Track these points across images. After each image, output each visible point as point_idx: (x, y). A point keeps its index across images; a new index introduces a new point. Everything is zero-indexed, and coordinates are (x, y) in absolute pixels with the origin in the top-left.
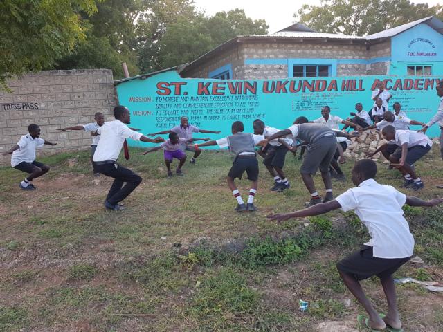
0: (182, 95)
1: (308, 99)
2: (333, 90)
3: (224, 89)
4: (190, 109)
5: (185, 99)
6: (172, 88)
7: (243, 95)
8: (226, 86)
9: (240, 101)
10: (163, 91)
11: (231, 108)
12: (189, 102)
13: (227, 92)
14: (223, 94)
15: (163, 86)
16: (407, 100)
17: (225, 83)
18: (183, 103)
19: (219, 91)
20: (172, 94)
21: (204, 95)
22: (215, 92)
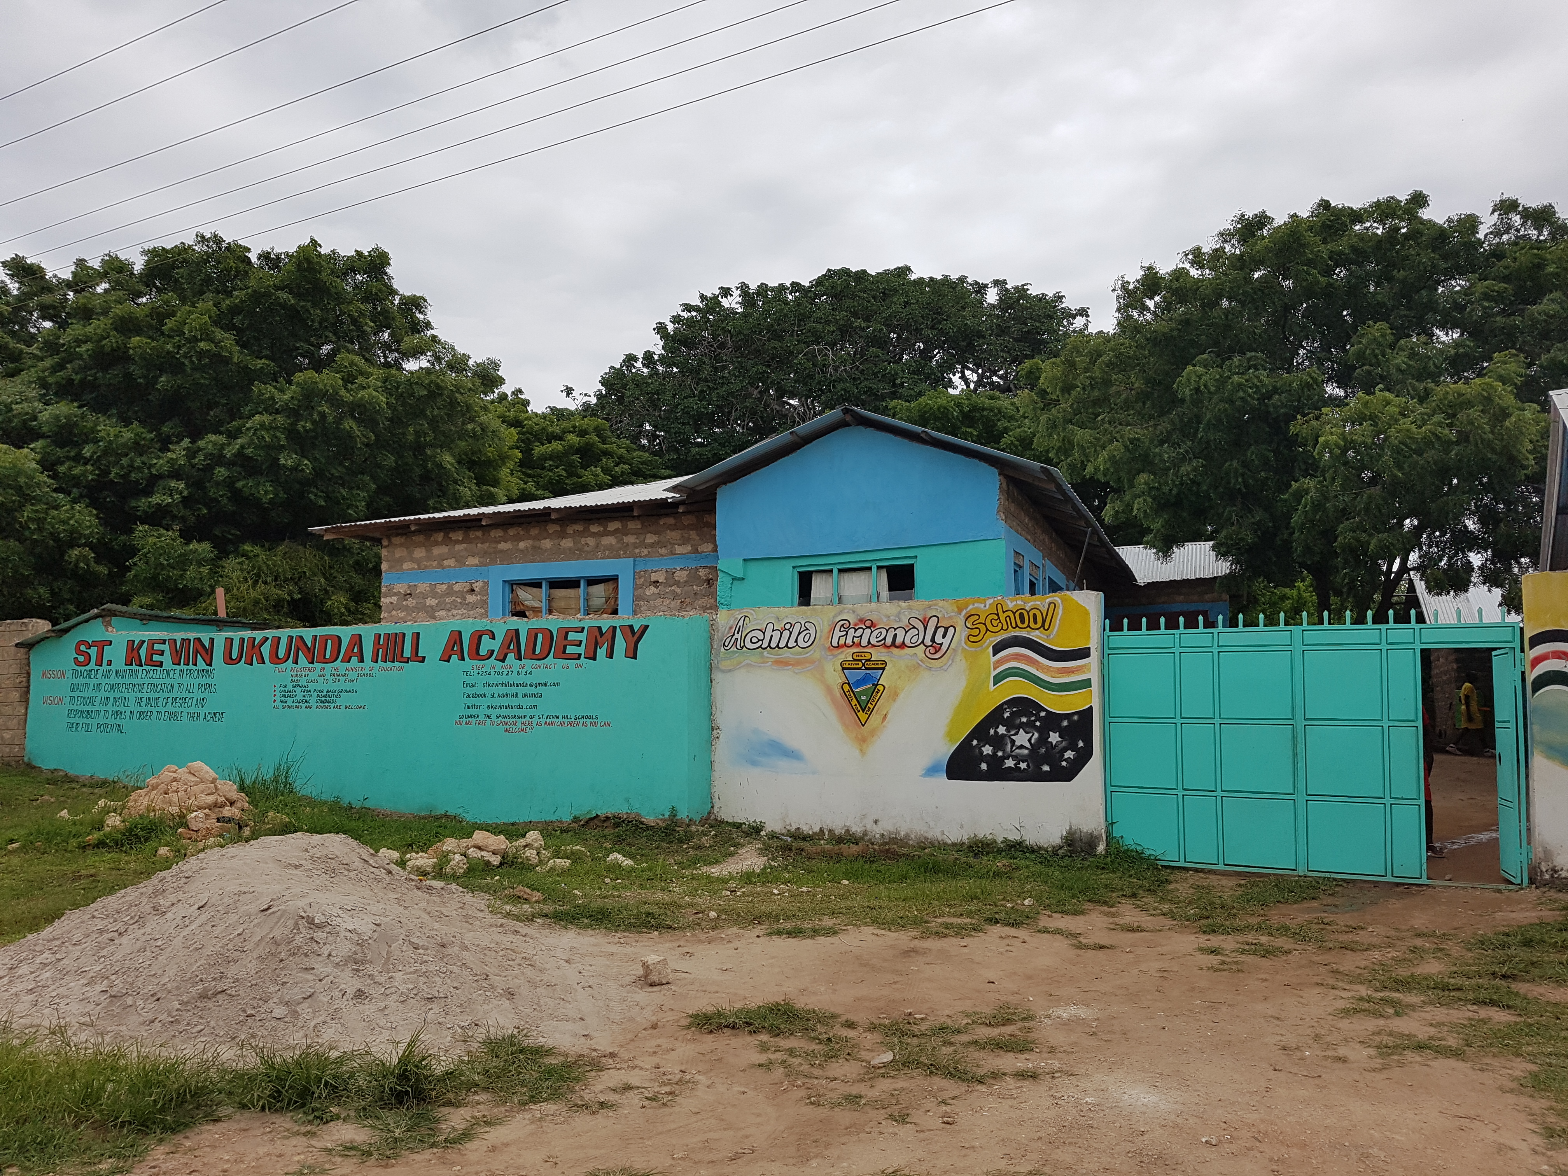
0: (105, 666)
1: (303, 682)
2: (355, 659)
3: (162, 653)
4: (112, 695)
5: (107, 674)
6: (93, 651)
7: (191, 666)
8: (166, 647)
9: (187, 680)
10: (81, 659)
11: (171, 695)
12: (113, 680)
13: (167, 659)
14: (161, 664)
15: (83, 648)
16: (532, 690)
17: (164, 642)
18: (104, 681)
19: (156, 658)
20: (92, 665)
21: (134, 667)
22: (150, 662)
